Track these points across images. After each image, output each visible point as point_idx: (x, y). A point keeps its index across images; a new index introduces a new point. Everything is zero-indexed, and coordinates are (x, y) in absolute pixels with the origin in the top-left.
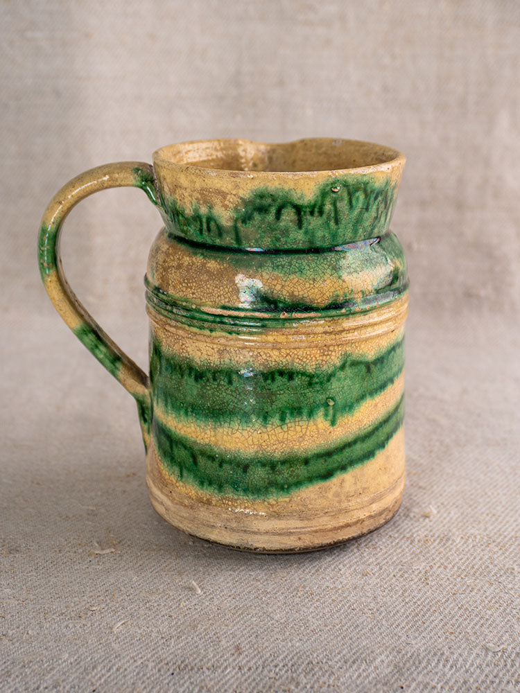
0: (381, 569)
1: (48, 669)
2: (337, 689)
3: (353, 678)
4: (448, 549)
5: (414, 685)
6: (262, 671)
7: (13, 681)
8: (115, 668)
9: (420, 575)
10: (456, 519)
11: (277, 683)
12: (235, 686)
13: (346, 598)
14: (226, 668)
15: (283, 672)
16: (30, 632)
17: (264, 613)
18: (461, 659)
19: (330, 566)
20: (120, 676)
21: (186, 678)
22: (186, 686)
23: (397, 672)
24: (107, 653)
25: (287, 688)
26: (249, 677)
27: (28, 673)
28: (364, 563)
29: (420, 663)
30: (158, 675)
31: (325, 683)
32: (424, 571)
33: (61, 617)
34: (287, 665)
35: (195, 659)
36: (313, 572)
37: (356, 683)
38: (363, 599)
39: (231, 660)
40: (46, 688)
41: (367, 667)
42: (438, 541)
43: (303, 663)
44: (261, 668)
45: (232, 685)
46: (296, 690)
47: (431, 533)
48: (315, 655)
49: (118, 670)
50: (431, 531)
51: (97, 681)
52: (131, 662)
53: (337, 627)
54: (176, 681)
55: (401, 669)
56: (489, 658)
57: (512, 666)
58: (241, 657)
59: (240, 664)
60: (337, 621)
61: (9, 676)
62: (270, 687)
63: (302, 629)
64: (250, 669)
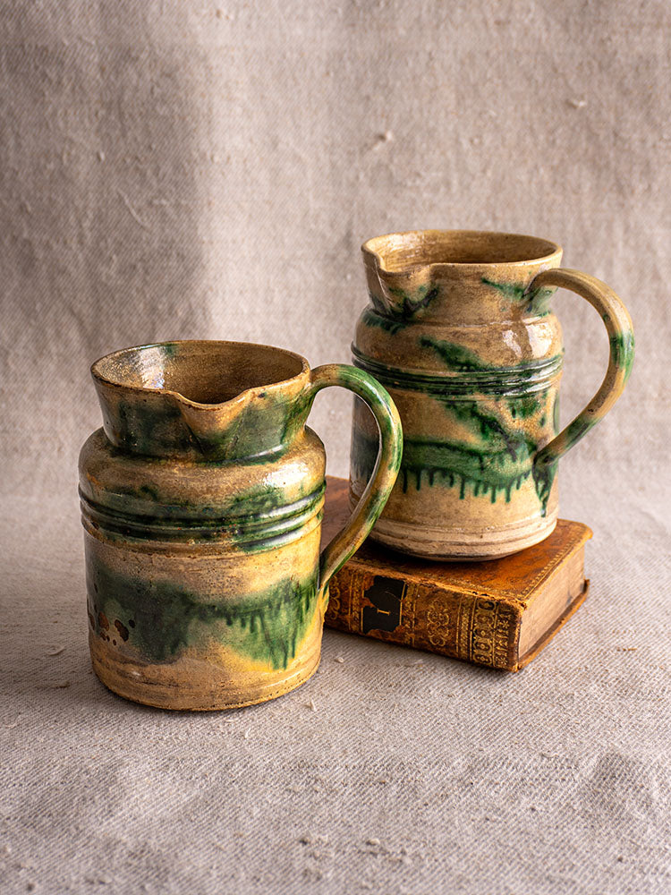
0: (464, 692)
1: (197, 765)
2: (422, 783)
3: (435, 776)
5: (482, 782)
6: (364, 769)
7: (171, 772)
8: (249, 765)
9: (496, 698)
11: (376, 778)
12: (342, 780)
13: (433, 714)
14: (335, 766)
15: (380, 770)
17: (366, 726)
18: (521, 763)
20: (254, 771)
21: (305, 773)
22: (304, 779)
23: (470, 772)
24: (242, 754)
25: (383, 782)
26: (353, 774)
29: (488, 765)
31: (412, 779)
34: (383, 765)
35: (311, 760)
37: (437, 779)
38: (447, 716)
39: (339, 761)
41: (446, 768)
43: (396, 764)
44: (363, 767)
45: (340, 779)
46: (390, 783)
49: (251, 767)
52: (261, 761)
55: (473, 769)
56: (544, 762)
57: (561, 768)
58: (348, 759)
59: (346, 764)
61: (168, 769)
62: (370, 781)
64: (354, 767)
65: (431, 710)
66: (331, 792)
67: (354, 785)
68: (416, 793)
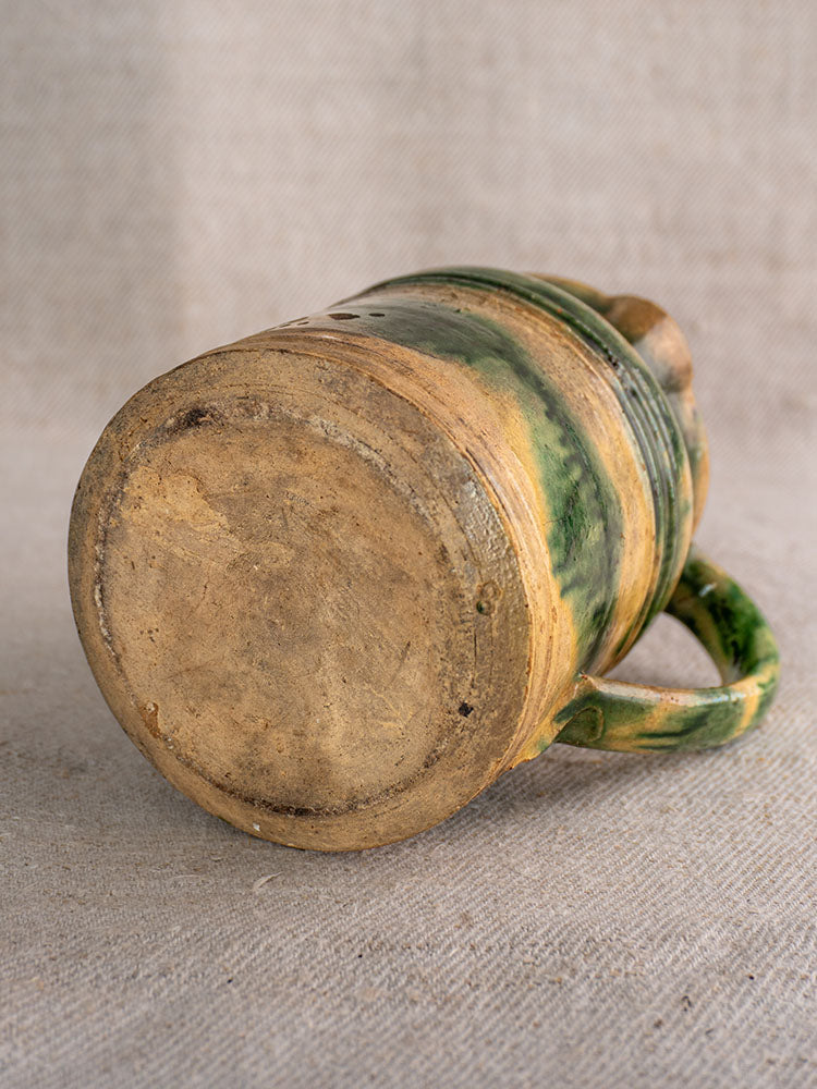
0: (690, 802)
1: (150, 947)
2: (641, 979)
3: (666, 965)
4: (798, 773)
5: (770, 974)
6: (511, 953)
7: (91, 964)
8: (261, 947)
9: (757, 811)
10: (805, 731)
11: (539, 971)
12: (467, 976)
13: (637, 844)
14: (450, 947)
15: (547, 953)
16: (114, 892)
17: (504, 866)
19: (604, 798)
20: (273, 960)
21: (384, 961)
22: (384, 974)
23: (739, 955)
24: (247, 924)
25: (556, 979)
26: (489, 962)
27: (116, 953)
28: (660, 794)
29: (775, 942)
30: (335, 958)
31: (620, 970)
32: (761, 806)
33: (164, 871)
34: (551, 944)
35: (396, 934)
36: (577, 806)
37: (672, 970)
38: (666, 847)
39: (456, 935)
40: (149, 976)
41: (687, 947)
42: (779, 760)
43: (579, 940)
44: (507, 949)
45: (462, 973)
46: (572, 981)
47: (767, 750)
48: (598, 928)
49: (267, 950)
50: (765, 747)
51: (234, 966)
52: (288, 937)
53: (629, 887)
54: (368, 968)
55: (745, 950)
58: (473, 931)
59: (472, 942)
60: (628, 878)
61: (85, 957)
62: (528, 977)
63: (570, 889)
64: (489, 949)
65: (632, 836)
66: (445, 1003)
67: (494, 987)
68: (633, 1000)
